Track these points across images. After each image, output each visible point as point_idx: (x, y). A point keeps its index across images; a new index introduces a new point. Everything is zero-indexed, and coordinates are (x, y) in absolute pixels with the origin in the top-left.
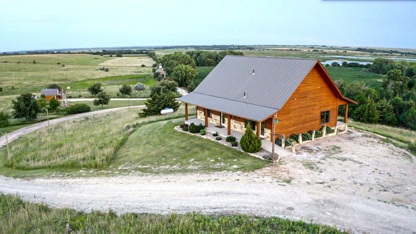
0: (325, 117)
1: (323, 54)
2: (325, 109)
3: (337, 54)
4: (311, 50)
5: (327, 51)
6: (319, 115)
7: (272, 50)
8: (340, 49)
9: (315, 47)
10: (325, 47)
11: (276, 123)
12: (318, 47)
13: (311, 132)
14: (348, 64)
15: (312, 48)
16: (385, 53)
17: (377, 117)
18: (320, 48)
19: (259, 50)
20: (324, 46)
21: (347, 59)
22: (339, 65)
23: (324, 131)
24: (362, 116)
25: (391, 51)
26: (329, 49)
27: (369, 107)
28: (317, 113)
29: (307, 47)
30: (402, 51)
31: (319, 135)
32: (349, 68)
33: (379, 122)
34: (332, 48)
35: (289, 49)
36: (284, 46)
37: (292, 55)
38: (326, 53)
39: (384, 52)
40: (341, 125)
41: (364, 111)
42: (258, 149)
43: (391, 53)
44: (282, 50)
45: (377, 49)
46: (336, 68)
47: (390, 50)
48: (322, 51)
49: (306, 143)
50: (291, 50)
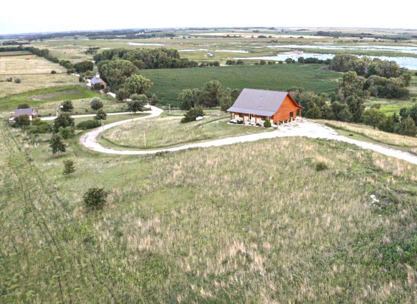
0: (291, 114)
1: (273, 43)
2: (292, 111)
3: (291, 43)
4: (256, 36)
5: (277, 37)
6: (289, 114)
7: (201, 36)
8: (294, 33)
9: (260, 30)
10: (273, 31)
11: (274, 117)
12: (264, 30)
13: (287, 120)
14: (305, 60)
15: (257, 32)
16: (355, 38)
17: (320, 115)
18: (268, 33)
19: (184, 38)
20: (272, 29)
21: (305, 51)
22: (294, 62)
23: (292, 120)
24: (311, 115)
25: (362, 34)
26: (279, 33)
27: (315, 109)
28: (289, 113)
29: (250, 30)
30: (377, 34)
31: (290, 121)
32: (306, 65)
33: (322, 118)
34: (283, 32)
35: (225, 34)
36: (216, 30)
37: (232, 46)
38: (276, 42)
39: (353, 36)
40: (298, 118)
41: (312, 112)
42: (270, 126)
43: (361, 38)
44: (215, 37)
45: (344, 31)
46: (291, 65)
47: (361, 32)
48: (270, 37)
49: (286, 124)
50: (228, 36)
